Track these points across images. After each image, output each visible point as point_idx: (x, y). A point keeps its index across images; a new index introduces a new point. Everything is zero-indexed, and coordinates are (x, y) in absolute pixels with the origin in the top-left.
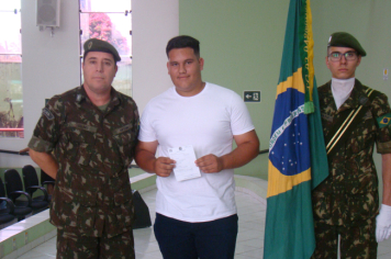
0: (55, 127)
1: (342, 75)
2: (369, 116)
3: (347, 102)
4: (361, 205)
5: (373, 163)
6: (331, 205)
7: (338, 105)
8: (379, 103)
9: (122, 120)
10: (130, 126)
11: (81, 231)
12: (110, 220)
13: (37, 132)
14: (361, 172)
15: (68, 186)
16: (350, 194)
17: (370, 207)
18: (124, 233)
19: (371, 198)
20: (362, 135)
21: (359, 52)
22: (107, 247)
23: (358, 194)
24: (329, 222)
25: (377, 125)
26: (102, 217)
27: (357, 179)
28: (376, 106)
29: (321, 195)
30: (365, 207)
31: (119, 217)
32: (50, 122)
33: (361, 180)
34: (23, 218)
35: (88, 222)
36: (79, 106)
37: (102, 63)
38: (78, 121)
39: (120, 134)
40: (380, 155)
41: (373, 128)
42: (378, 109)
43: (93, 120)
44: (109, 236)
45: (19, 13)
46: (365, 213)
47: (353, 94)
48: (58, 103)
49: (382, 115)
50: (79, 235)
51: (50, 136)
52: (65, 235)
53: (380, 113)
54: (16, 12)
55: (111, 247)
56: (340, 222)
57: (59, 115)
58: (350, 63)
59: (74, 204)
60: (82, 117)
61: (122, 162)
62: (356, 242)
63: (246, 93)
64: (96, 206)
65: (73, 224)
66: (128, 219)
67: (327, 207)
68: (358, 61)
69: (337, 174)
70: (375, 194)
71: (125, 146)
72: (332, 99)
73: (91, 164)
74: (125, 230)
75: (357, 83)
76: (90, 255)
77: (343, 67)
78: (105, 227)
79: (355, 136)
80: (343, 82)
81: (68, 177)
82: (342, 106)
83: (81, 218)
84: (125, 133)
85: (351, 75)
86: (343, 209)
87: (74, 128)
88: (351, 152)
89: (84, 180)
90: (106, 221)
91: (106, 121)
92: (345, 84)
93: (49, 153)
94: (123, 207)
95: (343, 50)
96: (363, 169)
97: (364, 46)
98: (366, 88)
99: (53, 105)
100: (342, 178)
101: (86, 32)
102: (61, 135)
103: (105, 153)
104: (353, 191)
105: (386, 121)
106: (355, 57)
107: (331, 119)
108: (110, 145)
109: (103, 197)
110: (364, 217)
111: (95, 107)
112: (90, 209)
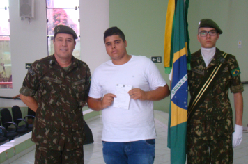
0: (36, 80)
1: (208, 45)
2: (226, 70)
3: (212, 61)
4: (224, 126)
5: (229, 100)
6: (206, 128)
7: (207, 64)
8: (232, 62)
9: (79, 76)
10: (84, 81)
11: (50, 146)
12: (69, 141)
13: (25, 84)
14: (223, 106)
15: (43, 117)
16: (216, 120)
17: (229, 127)
18: (77, 149)
19: (229, 121)
20: (223, 82)
22: (66, 158)
23: (221, 120)
24: (205, 138)
25: (231, 75)
26: (64, 138)
27: (221, 110)
28: (231, 63)
30: (226, 127)
31: (75, 138)
32: (33, 77)
33: (223, 111)
34: (13, 139)
35: (55, 141)
36: (51, 67)
37: (66, 41)
38: (51, 76)
39: (76, 86)
40: (232, 94)
41: (230, 77)
42: (232, 65)
43: (59, 75)
44: (68, 150)
45: (8, 10)
46: (226, 131)
47: (215, 56)
48: (38, 65)
49: (234, 69)
50: (49, 149)
51: (33, 86)
52: (40, 149)
53: (233, 67)
54: (6, 9)
55: (69, 157)
56: (212, 138)
57: (38, 72)
58: (213, 38)
59: (46, 129)
60: (53, 74)
61: (78, 103)
62: (222, 151)
64: (60, 131)
65: (45, 142)
66: (80, 140)
67: (203, 129)
68: (218, 37)
69: (208, 107)
71: (80, 93)
72: (203, 61)
73: (57, 104)
74: (78, 147)
75: (217, 50)
76: (55, 161)
77: (208, 40)
78: (65, 144)
79: (219, 83)
80: (208, 50)
81: (44, 112)
82: (209, 65)
83: (50, 138)
84: (80, 85)
85: (213, 45)
86: (213, 130)
87: (48, 81)
88: (216, 93)
89: (53, 114)
90: (66, 140)
91: (68, 77)
93: (33, 96)
94: (77, 132)
95: (208, 29)
96: (224, 104)
97: (221, 27)
98: (223, 53)
99: (35, 66)
100: (211, 110)
101: (51, 21)
102: (39, 86)
103: (67, 97)
104: (218, 118)
105: (236, 72)
106: (215, 34)
107: (203, 73)
108: (70, 92)
109: (64, 125)
110: (226, 134)
111: (62, 68)
112: (56, 132)
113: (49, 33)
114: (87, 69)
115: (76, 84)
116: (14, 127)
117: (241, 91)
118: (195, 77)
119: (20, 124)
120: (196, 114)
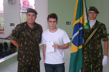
1: (92, 19)
2: (100, 31)
3: (94, 26)
4: (97, 56)
5: (101, 44)
7: (91, 27)
8: (103, 27)
9: (38, 32)
10: (40, 33)
11: (25, 63)
12: (34, 60)
14: (97, 47)
15: (22, 50)
19: (100, 54)
21: (97, 12)
23: (96, 53)
24: (88, 60)
25: (102, 33)
26: (31, 59)
27: (96, 48)
28: (102, 28)
29: (86, 53)
30: (99, 56)
31: (36, 59)
32: (17, 32)
34: (4, 57)
35: (27, 61)
36: (25, 27)
38: (25, 32)
39: (37, 36)
42: (103, 29)
43: (29, 32)
46: (99, 58)
47: (95, 24)
48: (19, 26)
49: (104, 30)
51: (17, 36)
52: (20, 64)
55: (33, 68)
57: (20, 30)
58: (95, 16)
59: (23, 55)
60: (26, 31)
62: (96, 66)
63: (67, 22)
64: (30, 56)
65: (23, 61)
67: (87, 56)
69: (91, 47)
70: (102, 53)
73: (28, 44)
74: (38, 63)
75: (97, 21)
76: (27, 70)
77: (93, 17)
78: (32, 62)
79: (96, 36)
80: (92, 21)
81: (22, 48)
82: (92, 28)
83: (25, 59)
84: (38, 35)
85: (95, 19)
86: (92, 57)
87: (24, 34)
88: (94, 41)
89: (26, 49)
91: (33, 32)
92: (93, 21)
94: (37, 56)
95: (93, 12)
96: (98, 46)
97: (99, 10)
98: (99, 22)
100: (92, 48)
101: (22, 5)
102: (20, 36)
103: (32, 41)
104: (95, 52)
105: (105, 32)
106: (96, 14)
107: (89, 31)
108: (34, 39)
109: (32, 53)
110: (98, 59)
111: (30, 28)
112: (28, 57)
113: (21, 10)
114: (41, 28)
115: (36, 35)
116: (5, 51)
117: (107, 40)
118: (85, 33)
119: (7, 50)
120: (85, 49)
